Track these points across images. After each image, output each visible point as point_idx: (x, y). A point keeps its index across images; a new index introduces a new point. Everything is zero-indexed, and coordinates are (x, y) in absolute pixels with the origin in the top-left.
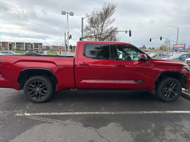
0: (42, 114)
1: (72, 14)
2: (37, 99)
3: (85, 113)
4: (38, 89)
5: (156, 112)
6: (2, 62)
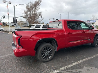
0: (64, 68)
6: (21, 36)
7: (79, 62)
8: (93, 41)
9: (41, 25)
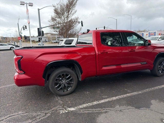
0: (85, 105)
2: (64, 92)
3: (120, 97)
4: (64, 81)
6: (22, 57)
7: (114, 98)
8: (153, 66)
9: (73, 40)
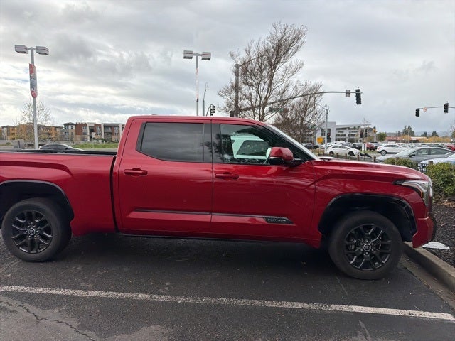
1: (207, 57)
2: (29, 252)
3: (111, 294)
4: (32, 229)
5: (300, 305)
